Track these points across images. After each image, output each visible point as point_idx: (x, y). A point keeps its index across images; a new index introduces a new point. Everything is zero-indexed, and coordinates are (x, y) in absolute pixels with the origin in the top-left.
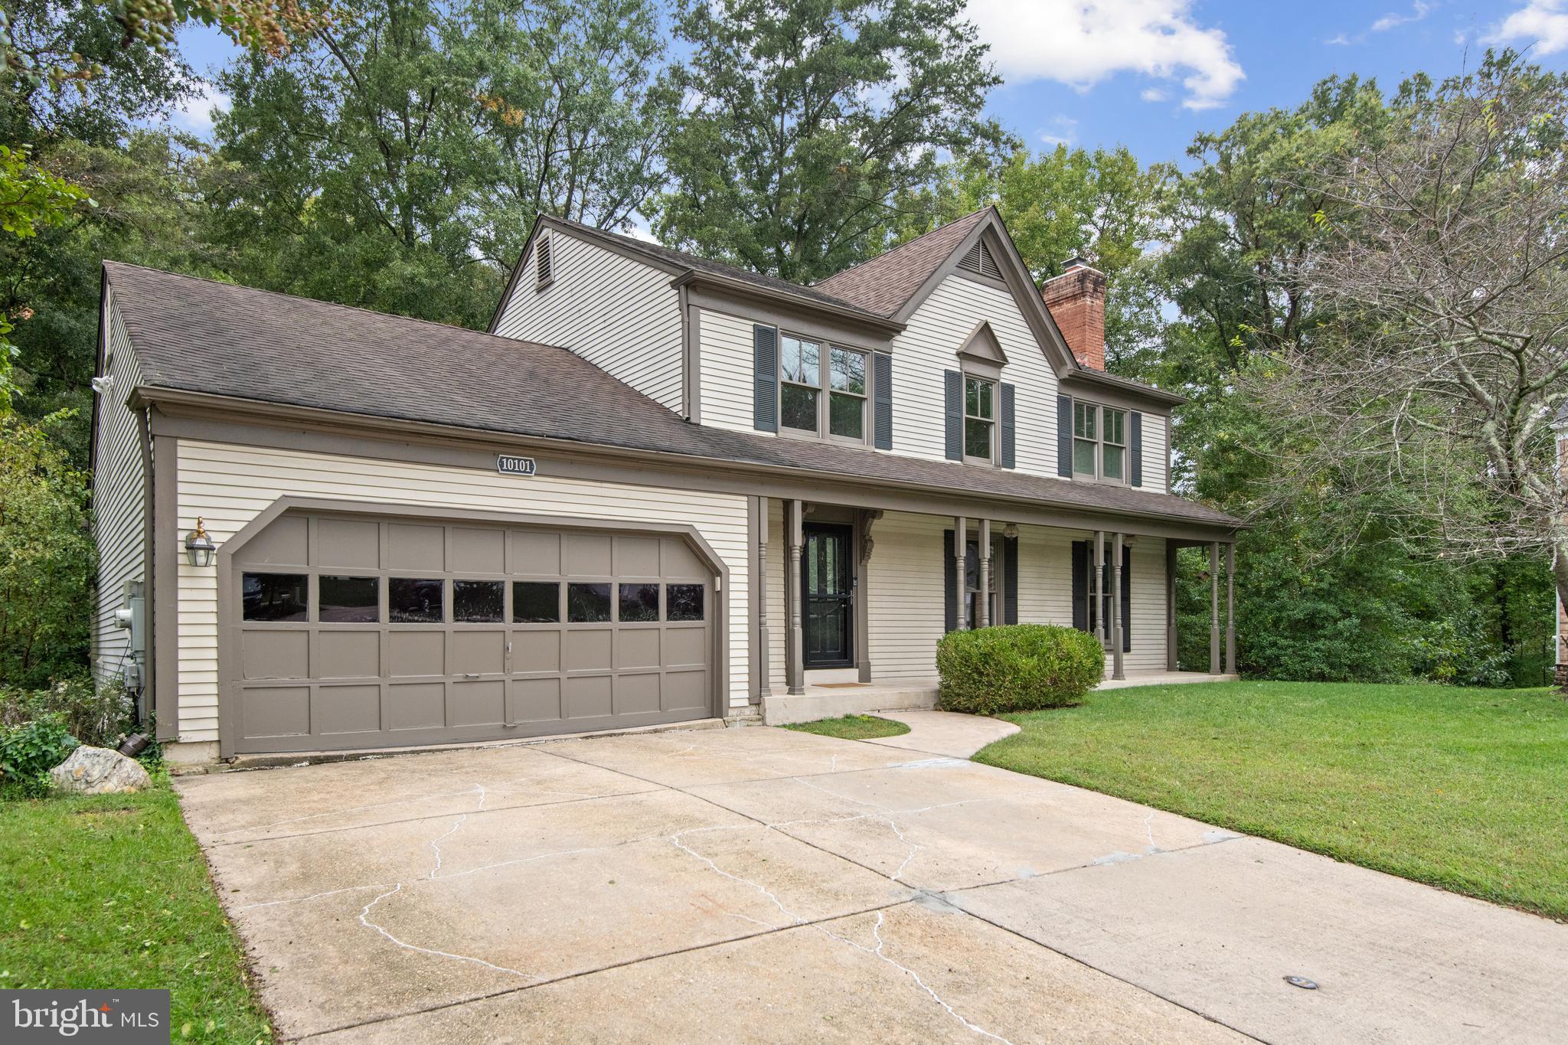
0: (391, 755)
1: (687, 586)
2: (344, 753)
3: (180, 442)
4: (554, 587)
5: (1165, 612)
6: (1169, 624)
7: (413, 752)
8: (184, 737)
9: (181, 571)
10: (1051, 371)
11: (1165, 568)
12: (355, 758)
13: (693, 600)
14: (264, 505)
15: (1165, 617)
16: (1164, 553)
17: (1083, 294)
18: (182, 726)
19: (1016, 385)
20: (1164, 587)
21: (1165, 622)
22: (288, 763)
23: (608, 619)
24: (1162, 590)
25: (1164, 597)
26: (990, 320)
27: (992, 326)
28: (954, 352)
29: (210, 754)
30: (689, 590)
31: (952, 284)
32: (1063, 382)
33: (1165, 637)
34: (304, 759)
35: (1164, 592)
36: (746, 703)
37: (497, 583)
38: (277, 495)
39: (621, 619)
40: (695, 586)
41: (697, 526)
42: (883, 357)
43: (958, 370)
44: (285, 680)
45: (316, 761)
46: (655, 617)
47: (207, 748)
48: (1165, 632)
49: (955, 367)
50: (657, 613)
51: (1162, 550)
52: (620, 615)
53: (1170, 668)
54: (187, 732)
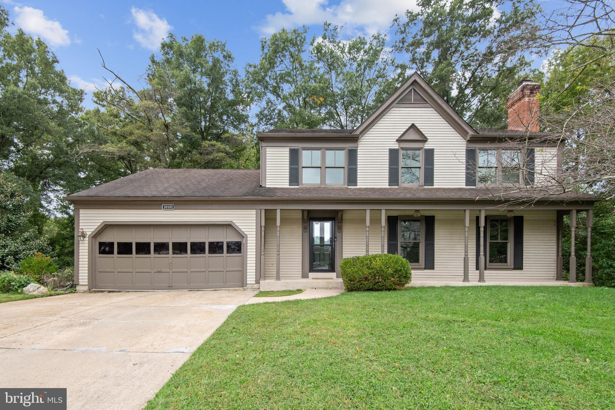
0: (129, 292)
1: (235, 242)
2: (117, 290)
3: (80, 210)
4: (186, 244)
5: (555, 249)
6: (558, 256)
7: (135, 291)
8: (80, 283)
9: (80, 242)
10: (462, 138)
11: (556, 226)
12: (119, 292)
13: (237, 247)
14: (99, 224)
15: (555, 252)
16: (556, 218)
17: (523, 97)
18: (80, 281)
19: (435, 148)
20: (555, 236)
21: (555, 255)
22: (102, 292)
23: (204, 253)
24: (554, 238)
25: (555, 242)
26: (414, 122)
27: (416, 125)
28: (395, 140)
29: (86, 288)
30: (236, 244)
31: (394, 112)
32: (469, 141)
33: (556, 262)
34: (107, 291)
35: (555, 239)
36: (254, 282)
37: (167, 243)
38: (102, 221)
39: (209, 253)
40: (238, 242)
41: (234, 221)
42: (352, 150)
43: (398, 148)
44: (109, 270)
45: (110, 292)
46: (222, 253)
47: (86, 286)
48: (556, 260)
49: (396, 146)
50: (223, 251)
51: (554, 217)
52: (209, 252)
53: (558, 279)
54: (81, 282)
